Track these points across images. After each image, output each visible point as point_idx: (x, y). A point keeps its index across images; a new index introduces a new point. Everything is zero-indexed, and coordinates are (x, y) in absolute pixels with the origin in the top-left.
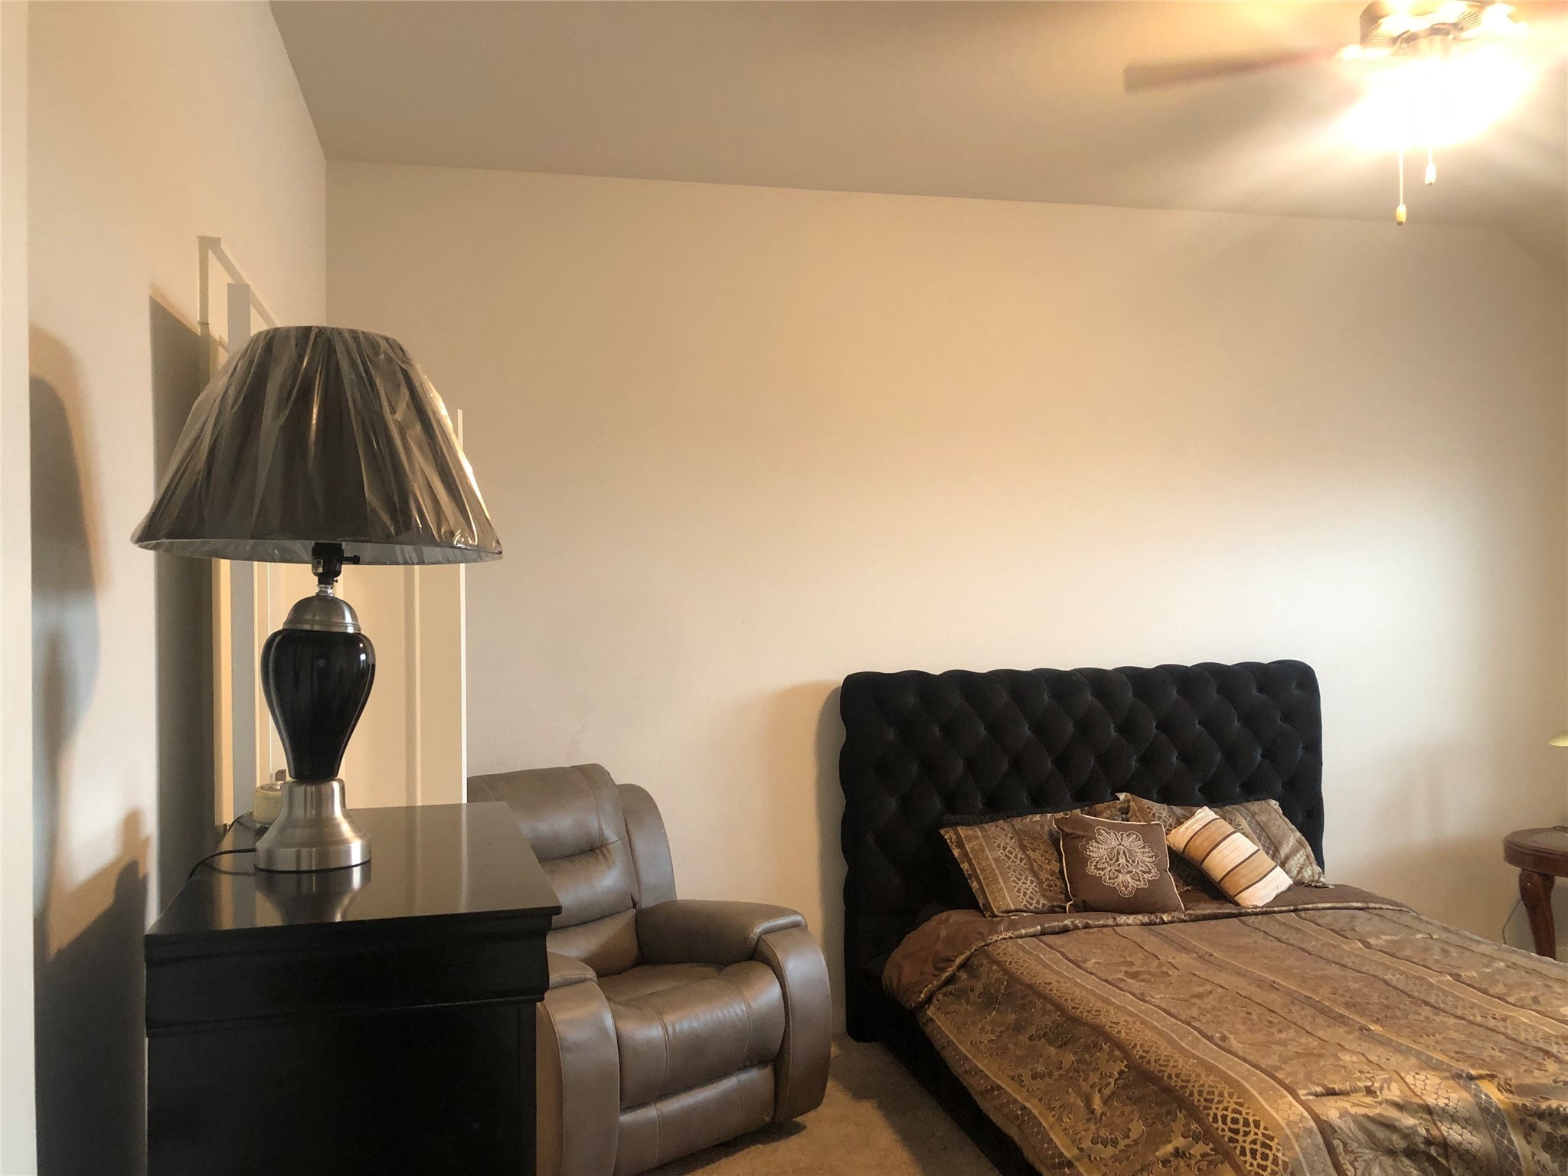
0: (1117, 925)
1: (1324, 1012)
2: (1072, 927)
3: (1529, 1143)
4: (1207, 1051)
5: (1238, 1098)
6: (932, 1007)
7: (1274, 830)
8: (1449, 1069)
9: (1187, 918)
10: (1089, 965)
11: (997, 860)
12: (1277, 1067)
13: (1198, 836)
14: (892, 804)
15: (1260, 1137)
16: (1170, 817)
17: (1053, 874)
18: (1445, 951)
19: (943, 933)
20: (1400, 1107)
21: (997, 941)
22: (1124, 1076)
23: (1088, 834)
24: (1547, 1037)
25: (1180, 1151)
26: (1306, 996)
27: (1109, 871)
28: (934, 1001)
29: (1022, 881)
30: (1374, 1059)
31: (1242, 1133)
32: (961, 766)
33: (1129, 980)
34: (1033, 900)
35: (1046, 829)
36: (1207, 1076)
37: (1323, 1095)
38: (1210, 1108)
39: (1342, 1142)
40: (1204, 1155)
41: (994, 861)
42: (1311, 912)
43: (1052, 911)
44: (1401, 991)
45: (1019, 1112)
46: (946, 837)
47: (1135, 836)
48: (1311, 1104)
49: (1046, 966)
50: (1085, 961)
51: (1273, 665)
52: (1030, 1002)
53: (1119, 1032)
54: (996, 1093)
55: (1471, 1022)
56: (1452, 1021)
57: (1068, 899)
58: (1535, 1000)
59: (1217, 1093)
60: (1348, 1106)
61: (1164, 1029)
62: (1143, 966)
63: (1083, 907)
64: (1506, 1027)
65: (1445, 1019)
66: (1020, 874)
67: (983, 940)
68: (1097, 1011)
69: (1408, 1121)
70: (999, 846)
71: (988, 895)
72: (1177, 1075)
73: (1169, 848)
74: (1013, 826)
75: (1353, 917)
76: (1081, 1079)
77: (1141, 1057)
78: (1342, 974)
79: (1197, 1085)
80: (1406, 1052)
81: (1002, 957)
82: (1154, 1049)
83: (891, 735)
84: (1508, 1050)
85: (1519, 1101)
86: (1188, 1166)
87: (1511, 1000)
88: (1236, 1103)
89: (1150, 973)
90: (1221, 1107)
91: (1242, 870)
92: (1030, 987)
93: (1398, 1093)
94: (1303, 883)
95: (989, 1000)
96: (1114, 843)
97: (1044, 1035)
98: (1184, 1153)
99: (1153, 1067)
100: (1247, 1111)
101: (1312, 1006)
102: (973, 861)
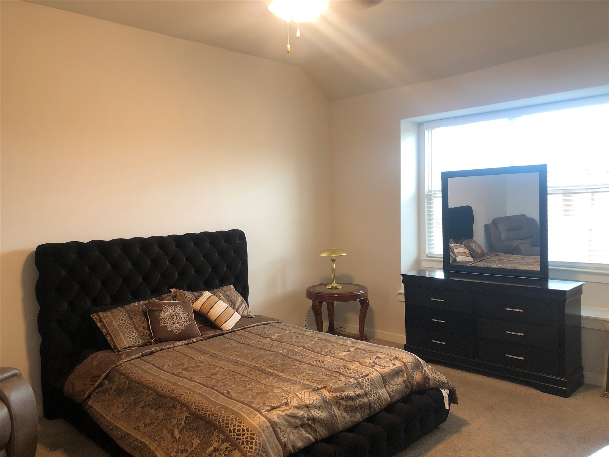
0: (175, 347)
1: (263, 371)
2: (155, 351)
3: (339, 410)
4: (222, 400)
5: (239, 420)
6: (91, 400)
7: (233, 297)
8: (311, 387)
9: (203, 339)
10: (165, 368)
11: (119, 326)
12: (251, 401)
13: (205, 304)
14: (65, 306)
15: (249, 435)
16: (193, 297)
17: (144, 328)
18: (297, 337)
19: (95, 363)
20: (297, 408)
21: (121, 363)
22: (188, 419)
23: (159, 308)
24: (338, 366)
25: (216, 448)
26: (255, 366)
27: (170, 324)
28: (92, 397)
29: (131, 334)
30: (285, 389)
31: (242, 435)
32: (99, 284)
33: (184, 372)
34: (136, 341)
35: (141, 308)
36: (225, 412)
37: (270, 410)
38: (228, 427)
39: (279, 428)
40: (226, 448)
41: (117, 326)
42: (249, 328)
43: (145, 345)
44: (287, 356)
45: (139, 445)
46: (93, 318)
47: (179, 307)
48: (267, 415)
49: (146, 372)
50: (163, 366)
51: (229, 232)
52: (140, 391)
53: (184, 398)
54: (127, 437)
55: (312, 365)
56: (306, 366)
57: (152, 338)
58: (330, 351)
59: (230, 420)
60: (280, 412)
61: (203, 393)
62: (188, 364)
63: (159, 341)
64: (324, 365)
65: (304, 366)
66: (130, 330)
67: (115, 364)
68: (172, 390)
69: (301, 413)
70: (119, 319)
71: (116, 343)
72: (212, 415)
73: (193, 310)
74: (125, 309)
75: (264, 328)
76: (168, 424)
77: (195, 409)
78: (266, 353)
79: (221, 417)
80: (295, 383)
81: (125, 371)
82: (200, 404)
83: (63, 273)
84: (327, 374)
85: (335, 395)
86: (220, 454)
87: (323, 353)
88: (238, 422)
89: (192, 367)
90: (232, 425)
91: (223, 315)
92: (140, 383)
93: (296, 402)
94: (244, 317)
95: (120, 392)
96: (171, 311)
97: (148, 405)
98: (218, 449)
99: (202, 413)
100: (243, 425)
101: (258, 370)
102: (108, 328)
